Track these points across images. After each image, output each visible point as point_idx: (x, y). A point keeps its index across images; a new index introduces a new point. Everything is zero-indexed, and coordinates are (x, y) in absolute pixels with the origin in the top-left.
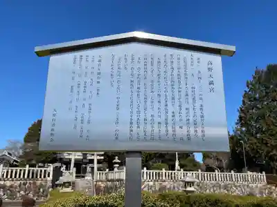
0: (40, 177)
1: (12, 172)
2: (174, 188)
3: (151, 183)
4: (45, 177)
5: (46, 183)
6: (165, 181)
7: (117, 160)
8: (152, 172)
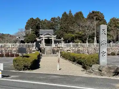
0: (31, 47)
1: (21, 45)
2: (83, 50)
3: (74, 48)
6: (79, 48)
7: (62, 39)
8: (74, 44)
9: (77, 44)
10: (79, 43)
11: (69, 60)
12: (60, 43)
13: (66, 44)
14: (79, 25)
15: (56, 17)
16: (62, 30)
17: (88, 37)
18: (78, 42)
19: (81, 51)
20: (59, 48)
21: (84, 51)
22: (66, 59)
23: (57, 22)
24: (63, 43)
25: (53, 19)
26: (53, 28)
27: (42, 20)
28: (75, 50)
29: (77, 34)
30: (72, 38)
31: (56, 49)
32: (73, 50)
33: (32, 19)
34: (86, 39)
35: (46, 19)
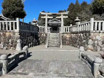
0: (9, 29)
4: (12, 29)
5: (14, 34)
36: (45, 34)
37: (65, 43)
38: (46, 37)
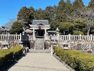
7: (57, 29)
8: (73, 36)
9: (77, 37)
10: (80, 35)
11: (66, 63)
12: (54, 35)
13: (62, 36)
14: (78, 15)
15: (52, 6)
16: (59, 21)
17: (89, 29)
18: (78, 34)
19: (83, 46)
20: (53, 41)
21: (87, 46)
22: (62, 60)
23: (53, 11)
24: (58, 35)
25: (49, 8)
26: (48, 19)
27: (37, 10)
28: (74, 45)
29: (78, 23)
30: (70, 28)
31: (49, 43)
32: (72, 44)
33: (25, 7)
34: (87, 31)
35: (40, 9)
36: (33, 41)
37: (47, 47)
38: (34, 43)
